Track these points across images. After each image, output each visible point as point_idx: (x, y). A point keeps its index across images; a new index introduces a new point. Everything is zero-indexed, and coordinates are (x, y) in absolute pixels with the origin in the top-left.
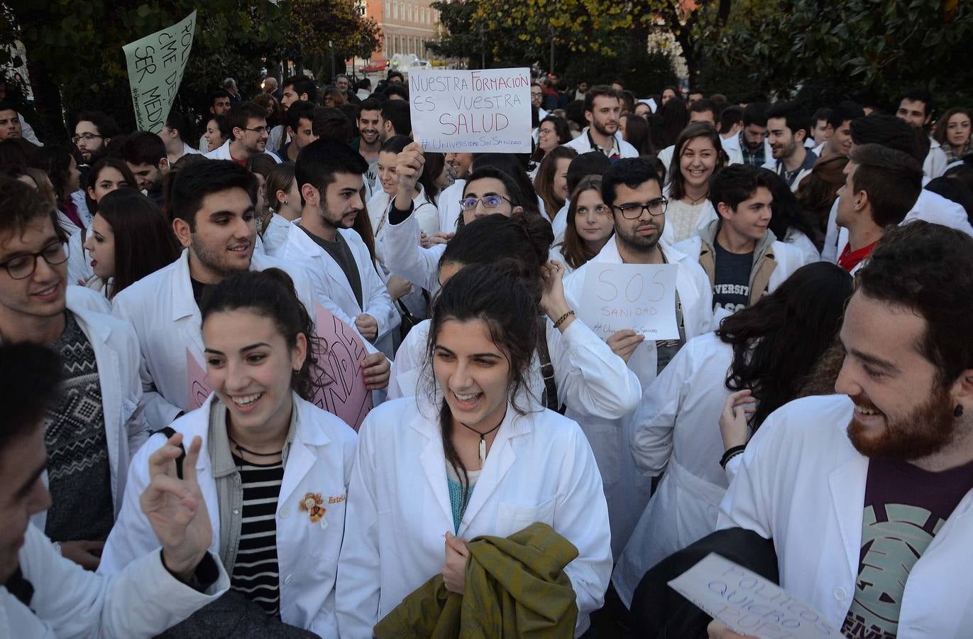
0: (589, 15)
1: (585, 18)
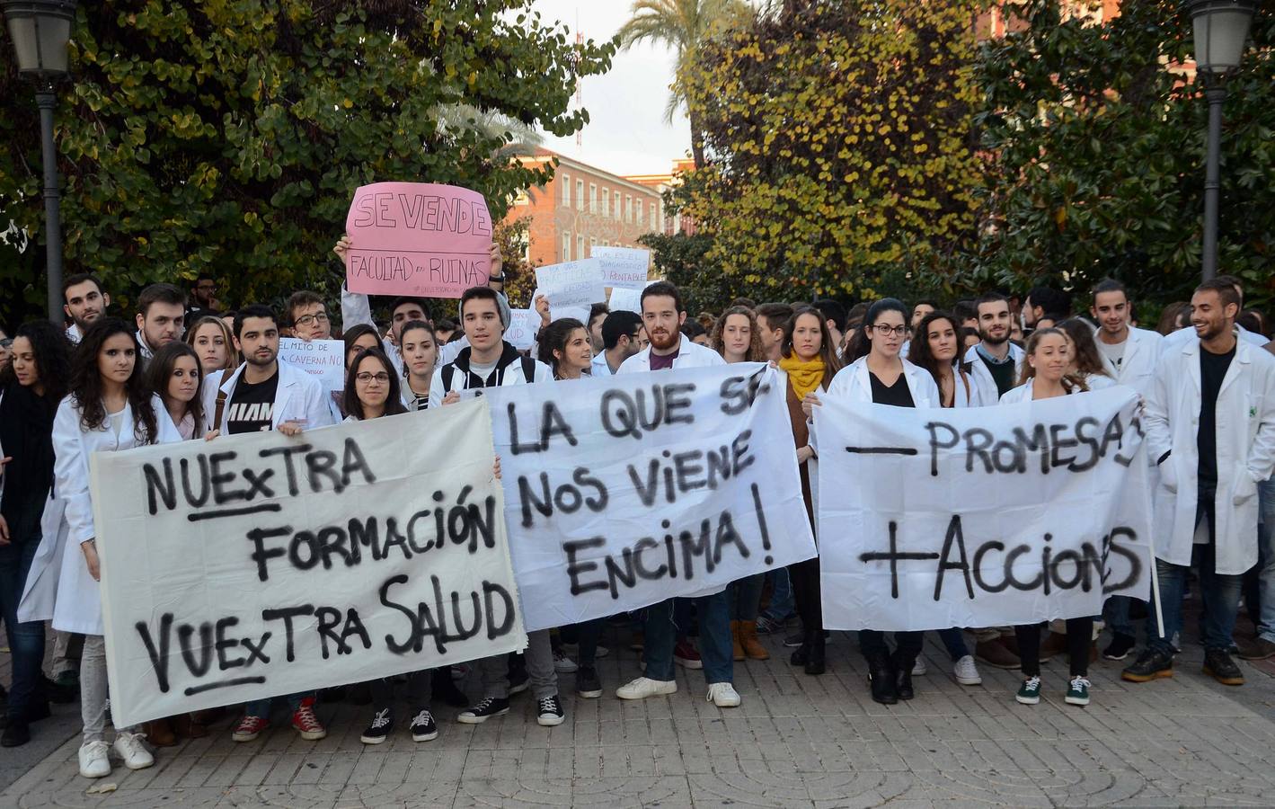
0: (837, 246)
1: (833, 251)
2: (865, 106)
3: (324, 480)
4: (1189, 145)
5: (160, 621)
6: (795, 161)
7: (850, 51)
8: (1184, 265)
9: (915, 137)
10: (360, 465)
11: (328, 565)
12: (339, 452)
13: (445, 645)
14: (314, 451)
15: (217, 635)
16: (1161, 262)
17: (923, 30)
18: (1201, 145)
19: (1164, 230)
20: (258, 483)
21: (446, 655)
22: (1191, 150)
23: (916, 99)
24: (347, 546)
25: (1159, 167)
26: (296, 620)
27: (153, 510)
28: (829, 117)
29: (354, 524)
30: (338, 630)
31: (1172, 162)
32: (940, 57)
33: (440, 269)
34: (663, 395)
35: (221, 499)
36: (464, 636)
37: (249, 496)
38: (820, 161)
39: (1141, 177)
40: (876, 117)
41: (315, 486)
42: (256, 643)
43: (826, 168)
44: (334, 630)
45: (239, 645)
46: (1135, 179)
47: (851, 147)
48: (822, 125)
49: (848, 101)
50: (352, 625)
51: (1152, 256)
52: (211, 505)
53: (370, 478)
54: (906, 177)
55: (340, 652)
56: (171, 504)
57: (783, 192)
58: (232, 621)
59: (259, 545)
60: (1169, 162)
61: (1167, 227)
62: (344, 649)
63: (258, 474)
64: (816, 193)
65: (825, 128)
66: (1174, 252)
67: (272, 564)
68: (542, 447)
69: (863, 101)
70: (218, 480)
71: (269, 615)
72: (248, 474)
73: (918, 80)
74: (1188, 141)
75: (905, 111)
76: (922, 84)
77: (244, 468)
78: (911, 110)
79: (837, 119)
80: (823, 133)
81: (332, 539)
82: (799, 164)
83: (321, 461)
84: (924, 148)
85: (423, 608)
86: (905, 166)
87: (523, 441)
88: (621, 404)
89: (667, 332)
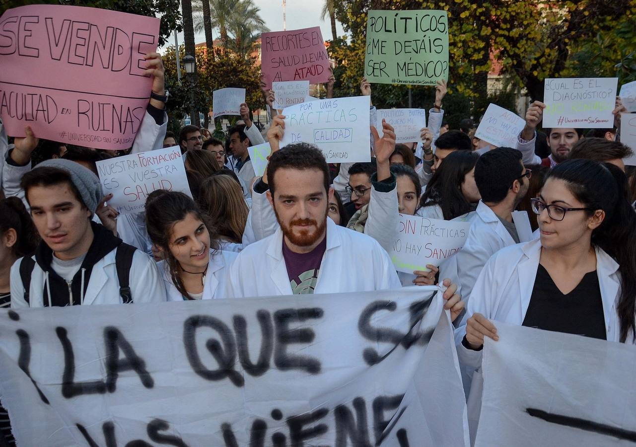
33: (89, 113)
34: (273, 323)
68: (107, 387)
87: (80, 377)
88: (214, 334)
89: (314, 223)
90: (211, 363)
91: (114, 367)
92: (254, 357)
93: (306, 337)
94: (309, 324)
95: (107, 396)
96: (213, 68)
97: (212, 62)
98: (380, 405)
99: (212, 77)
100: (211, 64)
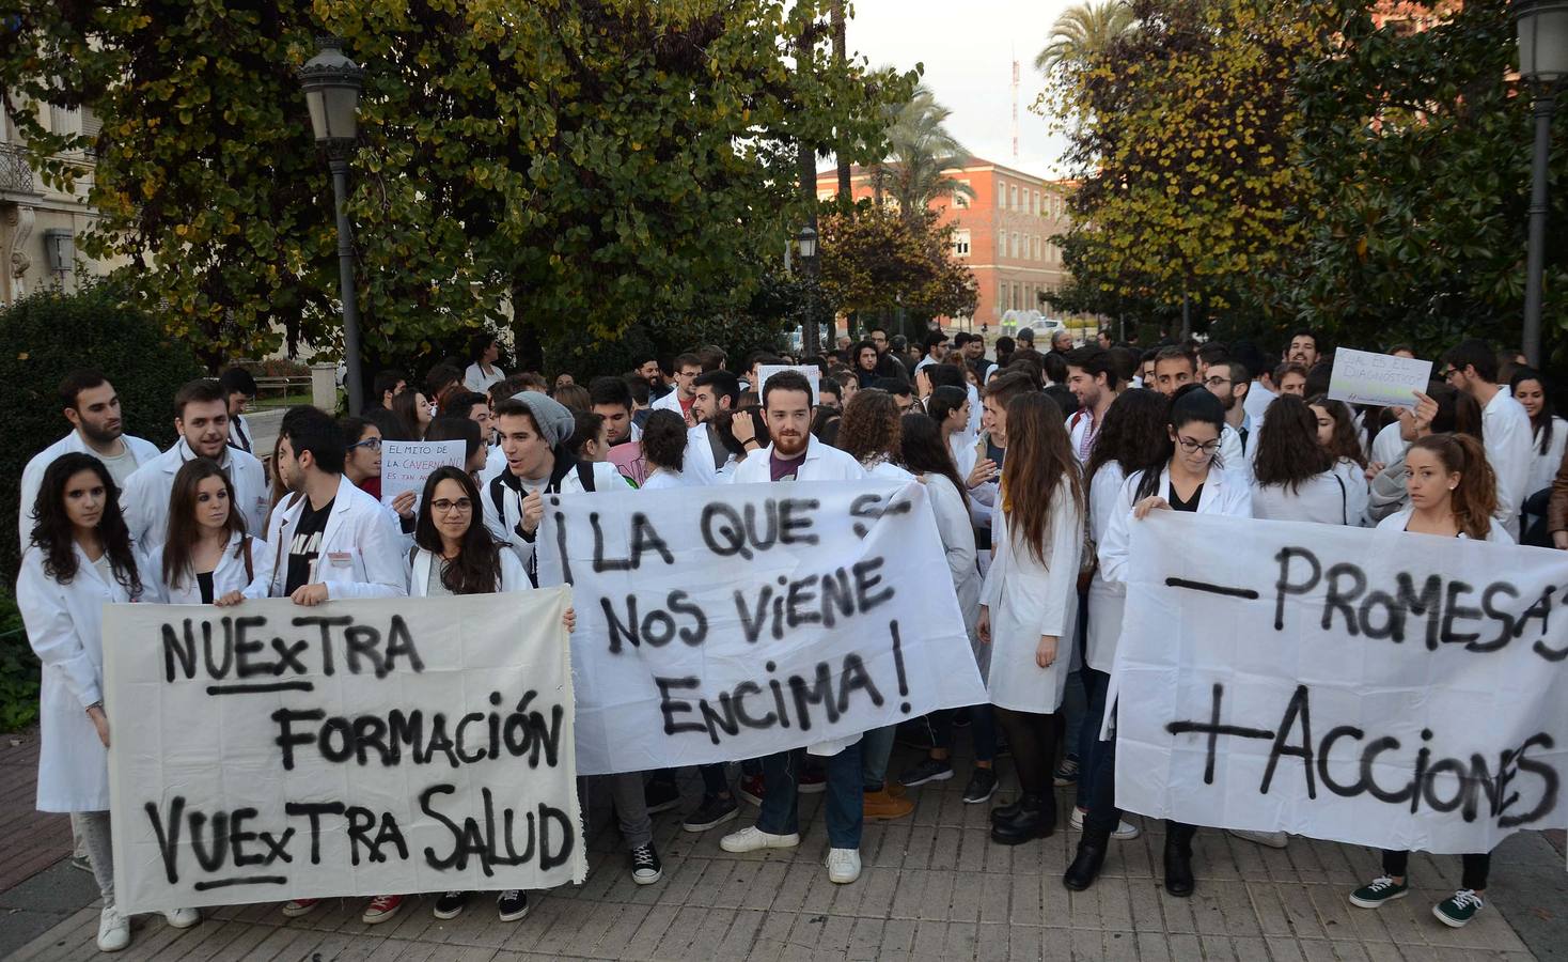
2: (1212, 121)
3: (364, 661)
4: (1517, 162)
5: (170, 805)
6: (1144, 176)
7: (1200, 68)
8: (1507, 295)
9: (1263, 150)
10: (408, 649)
11: (362, 760)
12: (385, 630)
13: (493, 867)
14: (355, 624)
15: (231, 828)
16: (1481, 292)
17: (1269, 46)
18: (1529, 162)
19: (1485, 258)
20: (289, 656)
21: (493, 877)
22: (1520, 168)
23: (1263, 112)
24: (386, 741)
25: (1482, 187)
26: (325, 819)
27: (171, 676)
28: (1177, 133)
29: (395, 716)
30: (372, 834)
31: (1496, 181)
32: (1286, 71)
34: (778, 512)
35: (244, 671)
36: (514, 860)
37: (277, 670)
38: (1168, 175)
39: (1462, 199)
40: (1223, 132)
41: (354, 667)
42: (277, 838)
43: (1174, 181)
44: (367, 834)
45: (258, 839)
46: (1455, 201)
47: (1200, 161)
48: (1172, 140)
49: (1196, 115)
50: (388, 831)
51: (1472, 285)
52: (232, 679)
53: (417, 665)
54: (1253, 189)
55: (372, 859)
56: (190, 673)
57: (1135, 206)
58: (250, 813)
59: (286, 728)
60: (1493, 181)
61: (1488, 254)
62: (377, 856)
63: (289, 645)
64: (1165, 206)
65: (1174, 142)
66: (1496, 281)
67: (299, 751)
68: (632, 564)
69: (1211, 116)
70: (244, 648)
71: (293, 809)
72: (278, 644)
73: (1264, 95)
74: (1516, 157)
75: (1252, 124)
76: (1269, 97)
77: (275, 637)
78: (1258, 123)
79: (1185, 134)
80: (1170, 149)
81: (370, 730)
82: (1149, 178)
83: (363, 638)
84: (1271, 159)
85: (471, 824)
86: (1253, 178)
87: (609, 555)
88: (727, 523)
89: (798, 434)
90: (725, 543)
91: (638, 548)
92: (762, 537)
93: (805, 523)
94: (809, 514)
95: (633, 572)
96: (849, 239)
97: (846, 228)
98: (859, 570)
99: (845, 255)
100: (845, 233)
